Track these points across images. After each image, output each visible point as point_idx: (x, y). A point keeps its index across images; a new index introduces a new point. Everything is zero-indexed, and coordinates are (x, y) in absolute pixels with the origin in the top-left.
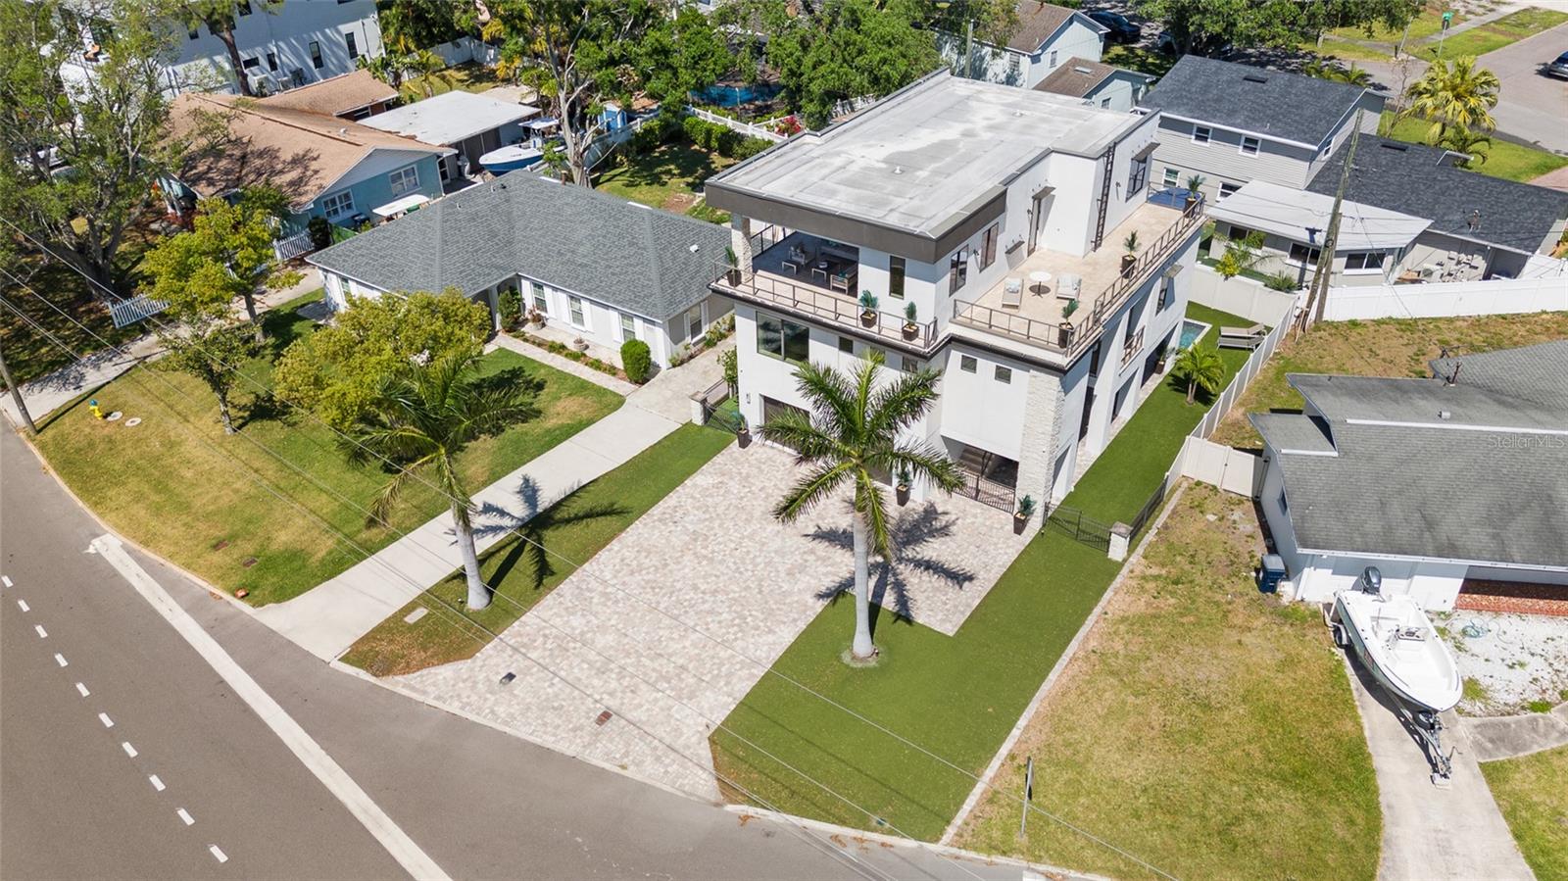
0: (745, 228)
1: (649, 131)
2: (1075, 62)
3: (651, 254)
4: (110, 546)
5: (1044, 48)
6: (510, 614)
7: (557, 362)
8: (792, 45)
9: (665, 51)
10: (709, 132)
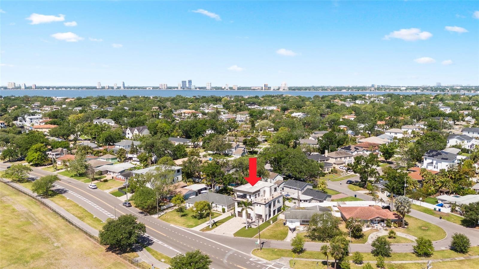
0: (236, 193)
1: (222, 189)
2: (279, 180)
3: (225, 199)
4: (172, 225)
5: (274, 178)
6: (214, 228)
7: (214, 211)
8: (241, 178)
9: (226, 178)
10: (230, 189)
